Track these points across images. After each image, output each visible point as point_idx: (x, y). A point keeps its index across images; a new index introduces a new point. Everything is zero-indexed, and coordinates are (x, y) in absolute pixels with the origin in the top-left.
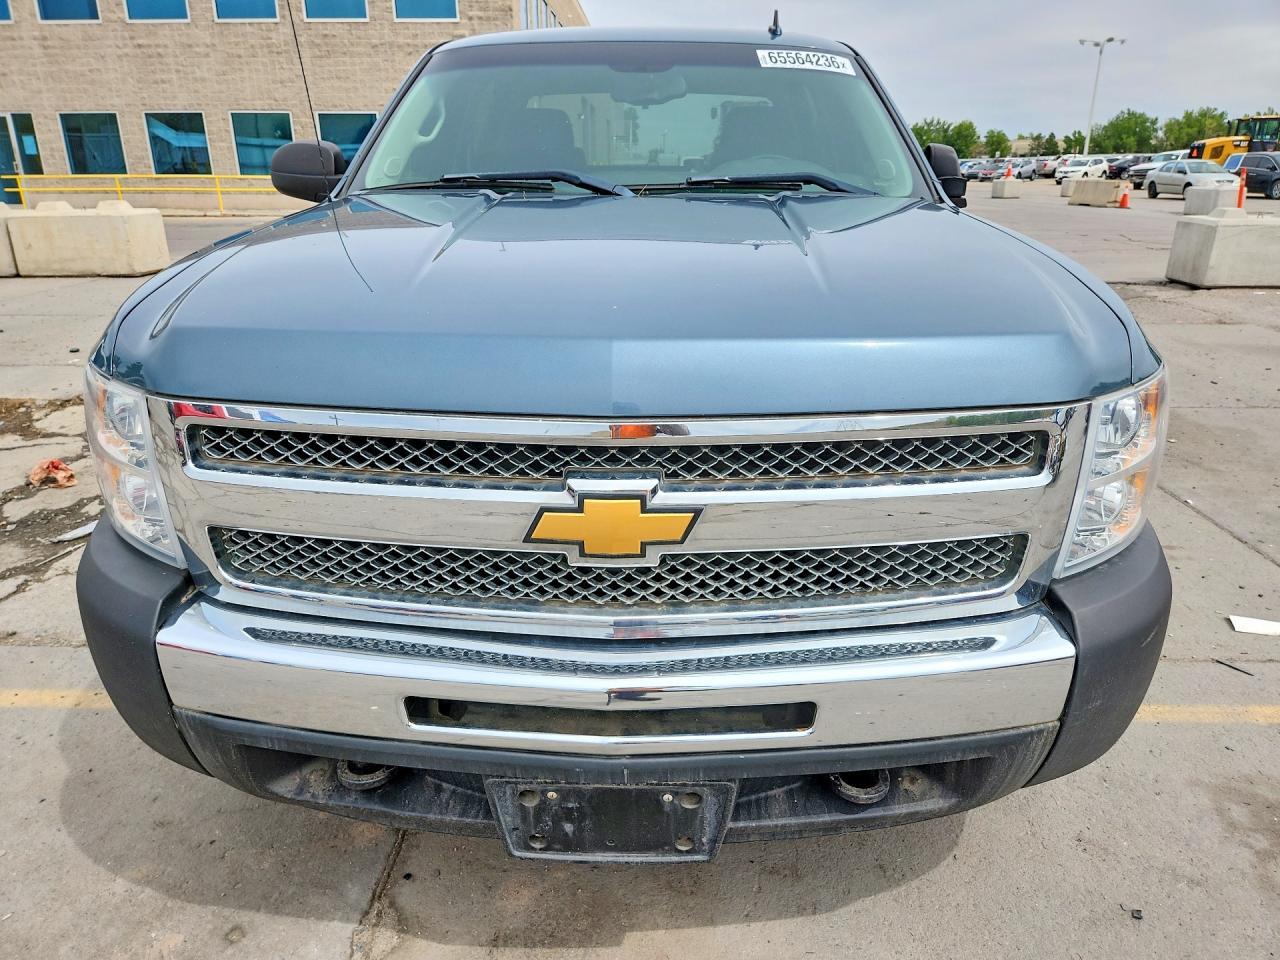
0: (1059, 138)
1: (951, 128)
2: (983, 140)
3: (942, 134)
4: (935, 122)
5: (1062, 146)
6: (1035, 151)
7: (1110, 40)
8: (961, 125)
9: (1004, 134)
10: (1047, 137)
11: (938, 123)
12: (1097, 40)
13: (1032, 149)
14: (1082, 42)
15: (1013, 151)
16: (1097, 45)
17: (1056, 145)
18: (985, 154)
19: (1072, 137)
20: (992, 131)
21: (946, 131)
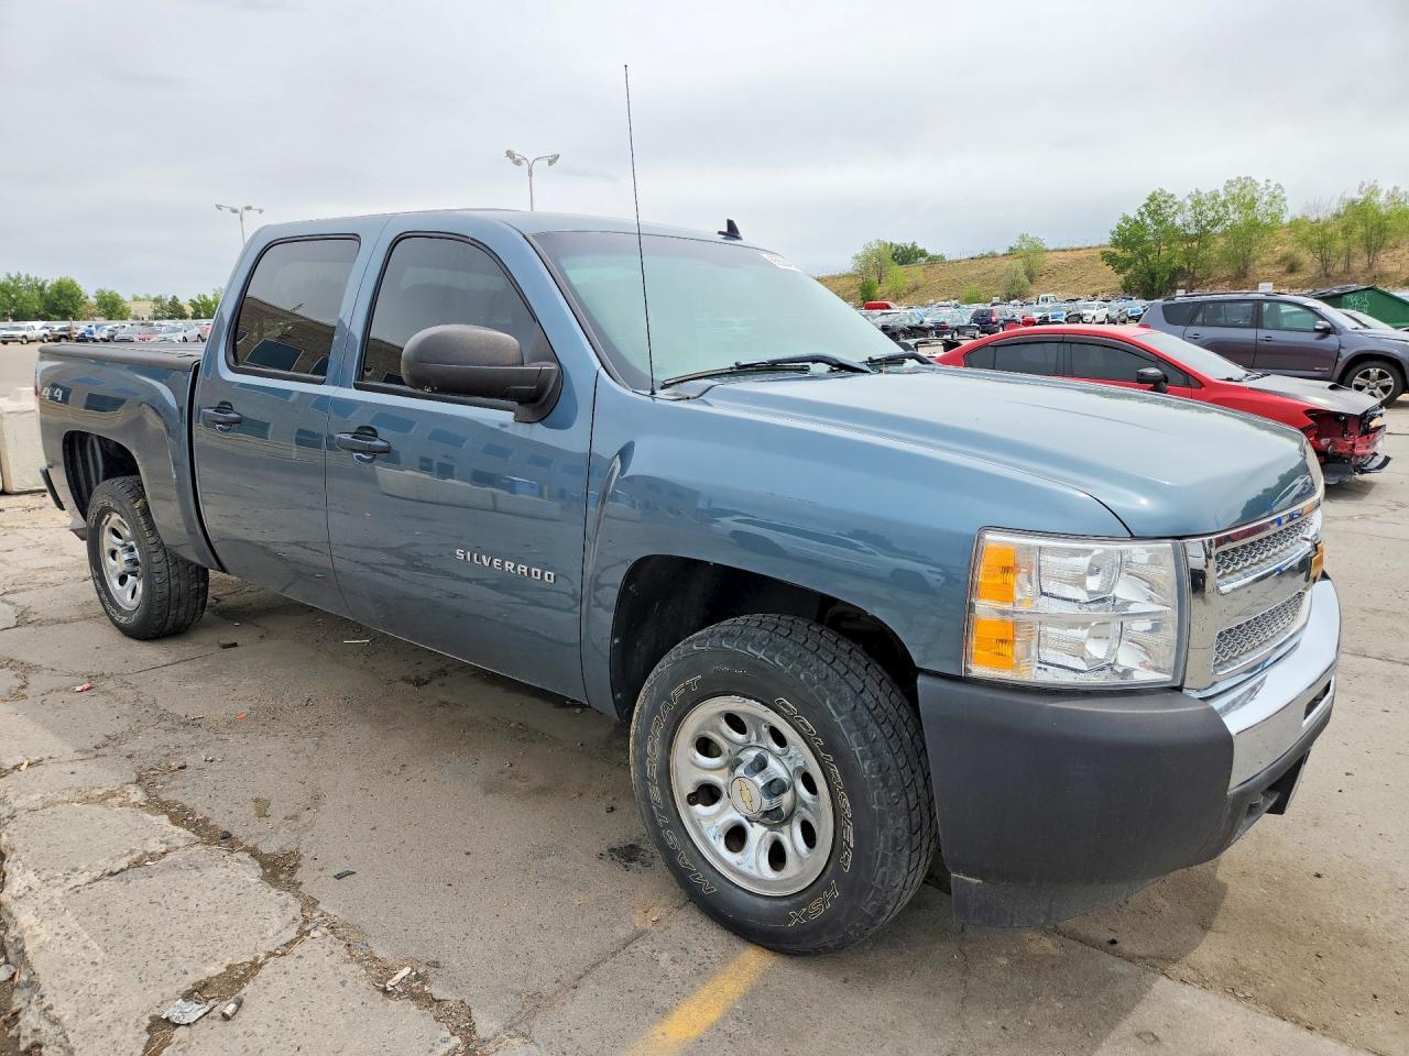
0: (184, 301)
1: (48, 285)
2: (93, 300)
3: (36, 292)
4: (23, 278)
5: (189, 310)
6: (160, 314)
7: (249, 208)
8: (60, 283)
9: (117, 295)
10: (170, 300)
11: (28, 279)
12: (236, 207)
13: (156, 312)
14: (219, 207)
15: (133, 313)
16: (235, 211)
17: (181, 308)
18: (100, 315)
19: (198, 301)
20: (102, 292)
21: (41, 289)
